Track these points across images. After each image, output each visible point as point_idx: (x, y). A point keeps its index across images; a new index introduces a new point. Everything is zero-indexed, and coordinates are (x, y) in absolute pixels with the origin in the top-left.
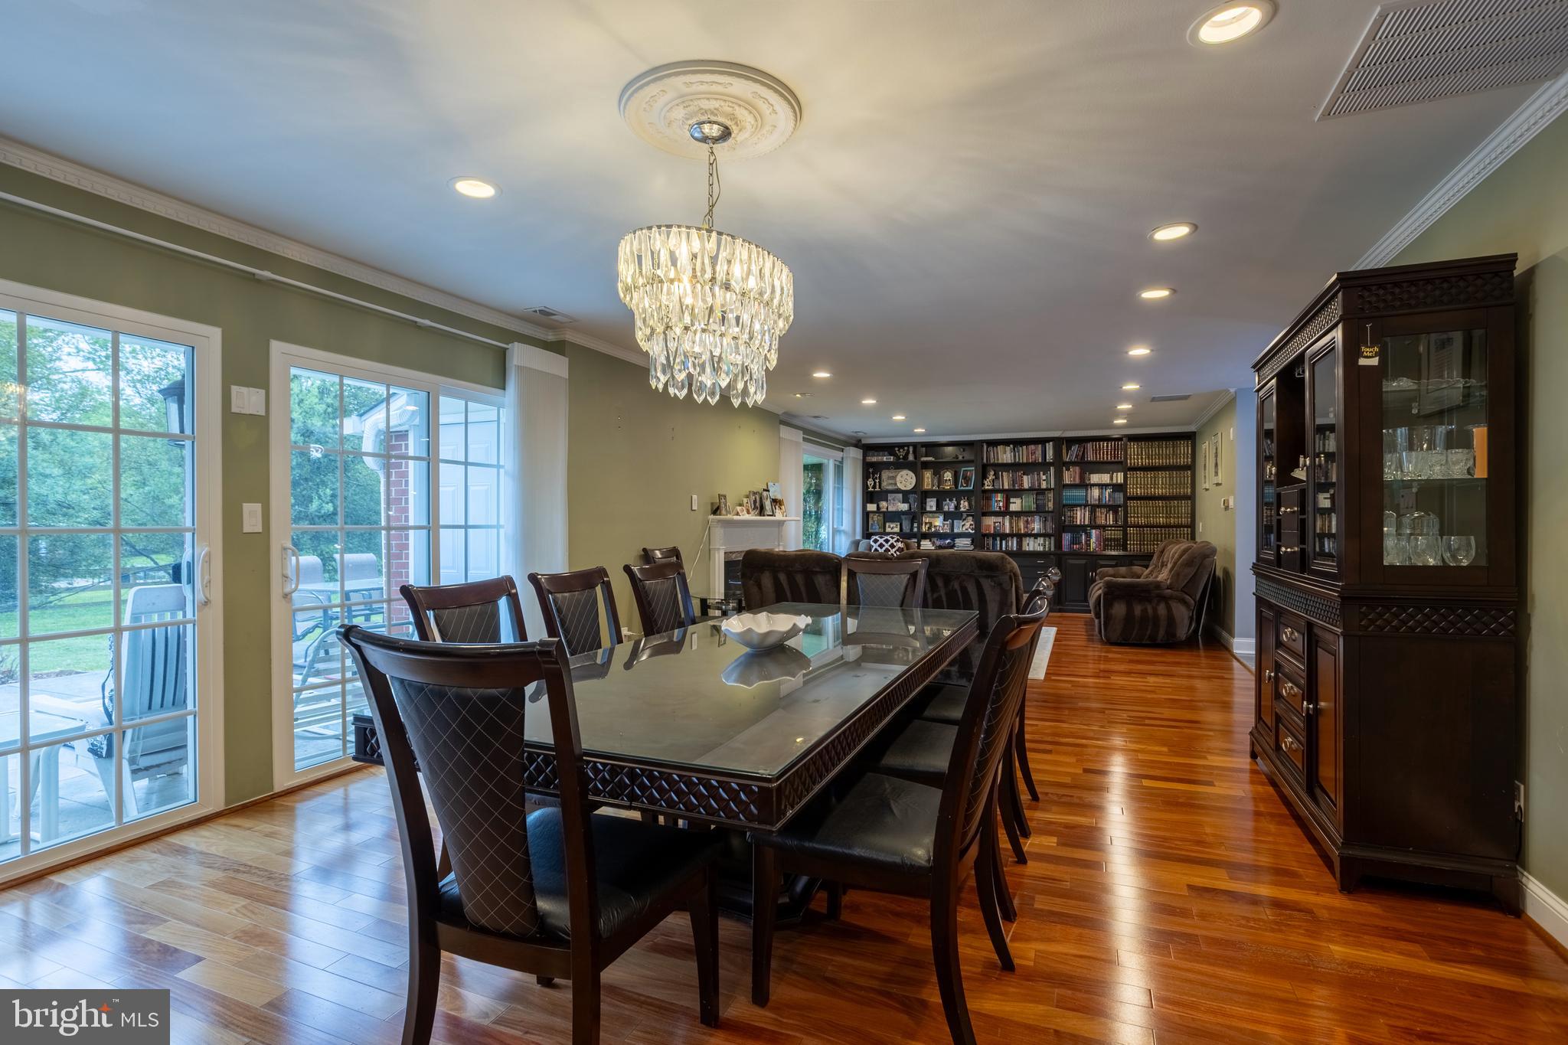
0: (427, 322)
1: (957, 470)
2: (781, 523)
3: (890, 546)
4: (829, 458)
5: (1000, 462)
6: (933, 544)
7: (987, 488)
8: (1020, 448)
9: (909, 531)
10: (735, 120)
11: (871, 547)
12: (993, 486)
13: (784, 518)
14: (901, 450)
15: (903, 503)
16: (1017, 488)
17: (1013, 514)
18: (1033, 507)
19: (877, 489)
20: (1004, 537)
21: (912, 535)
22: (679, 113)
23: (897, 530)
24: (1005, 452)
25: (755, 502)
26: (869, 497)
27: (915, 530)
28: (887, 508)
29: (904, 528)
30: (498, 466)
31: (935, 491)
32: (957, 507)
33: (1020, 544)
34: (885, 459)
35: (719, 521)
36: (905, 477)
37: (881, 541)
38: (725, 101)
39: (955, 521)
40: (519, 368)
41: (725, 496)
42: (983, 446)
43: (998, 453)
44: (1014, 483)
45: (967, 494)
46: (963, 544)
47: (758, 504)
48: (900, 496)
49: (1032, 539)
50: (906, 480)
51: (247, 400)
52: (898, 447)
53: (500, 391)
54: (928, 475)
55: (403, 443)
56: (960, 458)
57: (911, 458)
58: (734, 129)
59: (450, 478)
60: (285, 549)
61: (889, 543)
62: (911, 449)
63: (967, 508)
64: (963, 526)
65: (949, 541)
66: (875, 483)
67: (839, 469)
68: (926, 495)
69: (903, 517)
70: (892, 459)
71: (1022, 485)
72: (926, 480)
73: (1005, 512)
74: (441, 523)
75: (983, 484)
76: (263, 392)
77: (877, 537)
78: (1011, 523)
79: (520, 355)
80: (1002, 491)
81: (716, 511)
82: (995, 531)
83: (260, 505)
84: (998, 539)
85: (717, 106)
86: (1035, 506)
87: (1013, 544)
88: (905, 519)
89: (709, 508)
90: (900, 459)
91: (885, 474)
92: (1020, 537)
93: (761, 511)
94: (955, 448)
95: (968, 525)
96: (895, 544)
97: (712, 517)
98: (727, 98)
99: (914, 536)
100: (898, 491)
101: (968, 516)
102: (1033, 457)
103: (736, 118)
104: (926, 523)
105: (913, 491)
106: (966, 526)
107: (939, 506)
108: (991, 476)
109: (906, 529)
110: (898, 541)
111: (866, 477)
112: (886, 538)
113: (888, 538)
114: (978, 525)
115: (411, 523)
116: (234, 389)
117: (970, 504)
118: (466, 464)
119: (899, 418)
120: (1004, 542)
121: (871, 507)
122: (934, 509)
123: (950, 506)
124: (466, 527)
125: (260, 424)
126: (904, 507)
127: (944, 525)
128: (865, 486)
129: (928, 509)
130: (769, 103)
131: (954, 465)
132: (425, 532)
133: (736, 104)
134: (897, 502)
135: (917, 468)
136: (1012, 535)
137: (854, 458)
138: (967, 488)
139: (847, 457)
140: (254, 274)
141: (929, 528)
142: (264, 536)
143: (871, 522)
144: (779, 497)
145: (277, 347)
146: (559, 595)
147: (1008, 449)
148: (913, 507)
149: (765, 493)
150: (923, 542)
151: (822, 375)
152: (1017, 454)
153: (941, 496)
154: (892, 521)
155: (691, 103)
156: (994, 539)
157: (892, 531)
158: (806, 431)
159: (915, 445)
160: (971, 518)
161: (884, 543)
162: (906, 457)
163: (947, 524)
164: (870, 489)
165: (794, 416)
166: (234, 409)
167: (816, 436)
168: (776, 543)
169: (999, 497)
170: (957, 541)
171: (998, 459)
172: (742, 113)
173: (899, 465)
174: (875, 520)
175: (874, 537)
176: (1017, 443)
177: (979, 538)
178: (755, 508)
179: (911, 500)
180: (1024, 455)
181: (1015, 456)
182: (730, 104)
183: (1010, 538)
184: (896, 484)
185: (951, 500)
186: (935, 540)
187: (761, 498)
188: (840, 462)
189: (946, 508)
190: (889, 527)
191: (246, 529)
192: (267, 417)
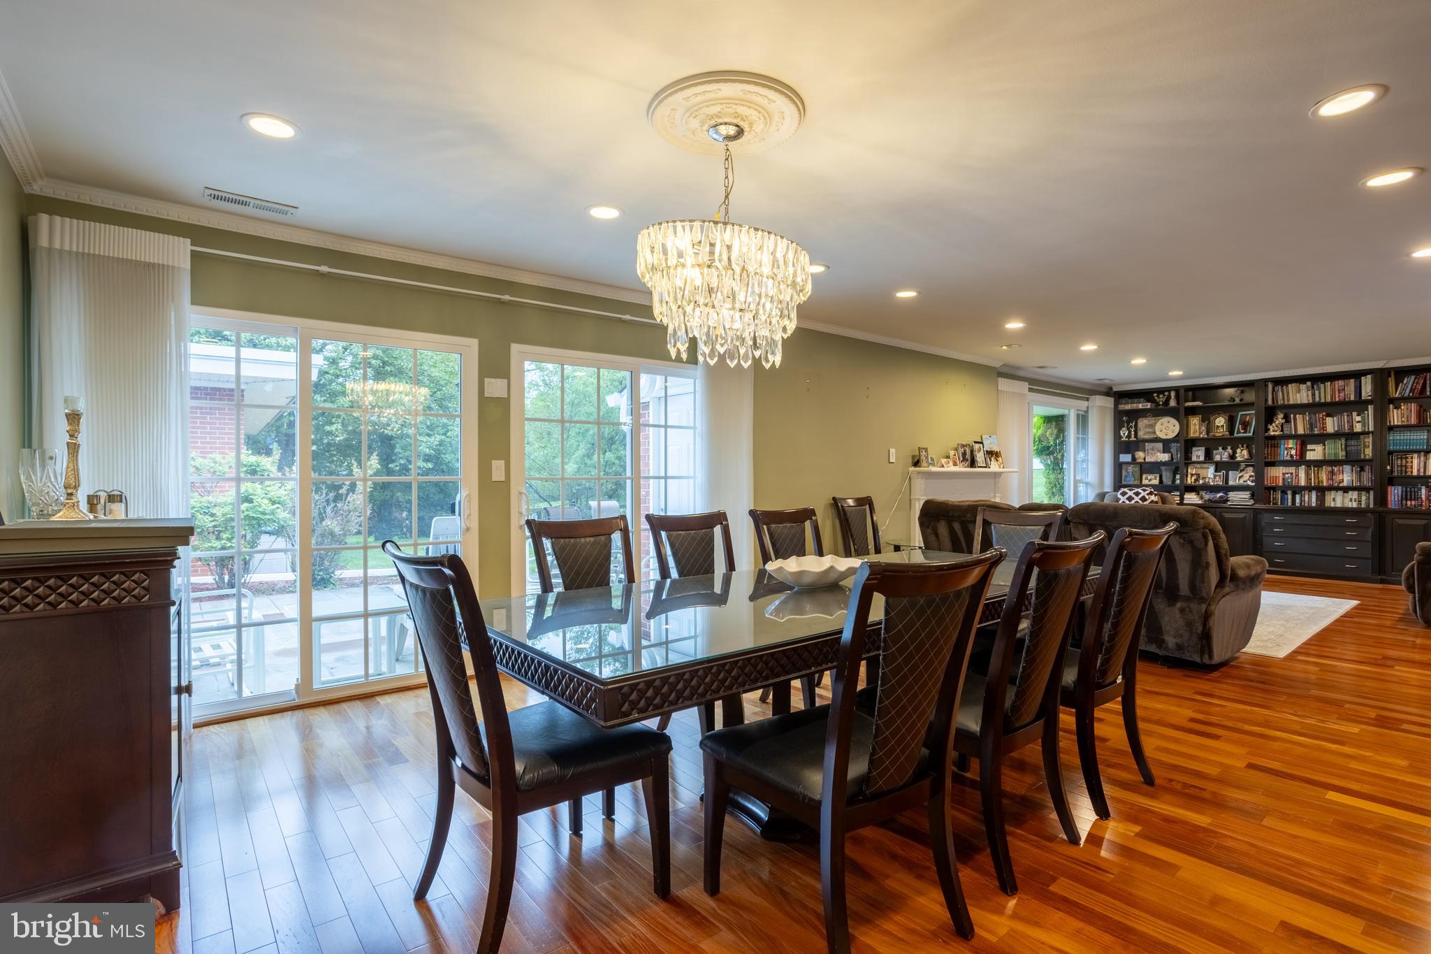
0: (628, 317)
1: (1233, 414)
2: (996, 475)
3: (1141, 499)
4: (1070, 408)
5: (1291, 402)
6: (1202, 498)
7: (1272, 433)
8: (1322, 385)
9: (1170, 483)
10: (740, 117)
11: (1118, 499)
12: (1282, 430)
13: (1001, 470)
14: (1161, 396)
15: (1164, 452)
16: (1316, 432)
17: (1310, 464)
18: (1341, 455)
19: (1133, 438)
20: (1297, 490)
21: (1170, 489)
22: (695, 124)
23: (1156, 482)
24: (1299, 391)
25: (964, 454)
26: (1122, 446)
27: (1178, 482)
28: (1145, 459)
29: (1164, 479)
30: (694, 428)
31: (1203, 439)
32: (1233, 456)
33: (1321, 499)
34: (1140, 406)
35: (919, 473)
36: (1166, 424)
37: (1130, 493)
38: (722, 104)
39: (1230, 472)
41: (926, 450)
42: (1266, 386)
43: (1288, 393)
44: (1312, 426)
45: (1246, 442)
46: (1239, 498)
47: (968, 456)
48: (1160, 445)
49: (1340, 493)
50: (1167, 428)
51: (495, 388)
52: (1156, 392)
53: (693, 366)
54: (1195, 422)
55: (646, 412)
56: (1237, 401)
57: (1173, 403)
58: (744, 125)
60: (521, 493)
61: (1142, 496)
62: (1173, 394)
63: (1246, 457)
64: (1240, 477)
65: (1221, 494)
66: (1130, 432)
67: (1083, 419)
68: (1190, 444)
69: (1163, 468)
70: (1149, 405)
71: (1324, 428)
72: (1192, 427)
73: (1301, 460)
74: (642, 474)
75: (1267, 430)
76: (506, 381)
77: (1126, 490)
78: (1307, 474)
80: (1296, 437)
81: (917, 463)
82: (1284, 484)
83: (503, 461)
84: (1289, 493)
85: (719, 109)
86: (1344, 453)
87: (1312, 499)
88: (1166, 470)
89: (910, 461)
90: (1160, 405)
91: (1143, 423)
92: (1322, 491)
93: (973, 463)
94: (1236, 389)
95: (1246, 476)
96: (1147, 497)
97: (912, 469)
98: (723, 101)
99: (1176, 488)
100: (1157, 440)
101: (1247, 466)
102: (1342, 395)
103: (741, 115)
104: (1192, 475)
105: (1175, 440)
106: (1246, 477)
107: (1209, 456)
108: (1280, 419)
109: (1167, 481)
110: (1151, 493)
111: (1118, 425)
112: (1136, 490)
113: (1140, 490)
114: (1259, 477)
116: (487, 380)
117: (1250, 453)
118: (666, 427)
119: (1139, 361)
120: (1298, 497)
121: (1126, 458)
122: (1202, 459)
123: (1222, 455)
124: (678, 478)
125: (503, 404)
126: (1165, 457)
127: (1215, 476)
128: (1117, 436)
129: (1194, 459)
130: (761, 95)
131: (1230, 410)
133: (732, 103)
134: (1156, 452)
135: (1181, 414)
136: (1309, 488)
137: (1101, 407)
138: (1245, 435)
139: (1092, 406)
140: (500, 299)
141: (1196, 480)
142: (506, 484)
143: (1124, 473)
144: (995, 449)
145: (515, 348)
147: (1303, 387)
148: (1174, 457)
149: (977, 446)
150: (1187, 496)
151: (1014, 325)
152: (1317, 392)
153: (1211, 445)
154: (1151, 472)
155: (697, 113)
156: (1284, 492)
157: (1150, 483)
158: (1032, 381)
159: (1177, 389)
160: (1251, 469)
161: (1134, 496)
162: (1167, 402)
163: (1220, 476)
164: (1124, 439)
165: (1018, 368)
166: (486, 395)
167: (1044, 385)
168: (992, 495)
169: (1291, 443)
170: (1232, 495)
171: (1288, 400)
172: (742, 110)
173: (1161, 411)
174: (1130, 473)
175: (1123, 490)
176: (1316, 380)
177: (1262, 491)
178: (964, 459)
179: (1173, 450)
180: (1326, 393)
181: (1313, 395)
182: (728, 106)
183: (1307, 492)
184: (1154, 433)
185: (1224, 449)
186: (1203, 493)
187: (972, 452)
188: (1085, 412)
189: (1217, 458)
190: (1146, 479)
191: (494, 479)
192: (508, 399)
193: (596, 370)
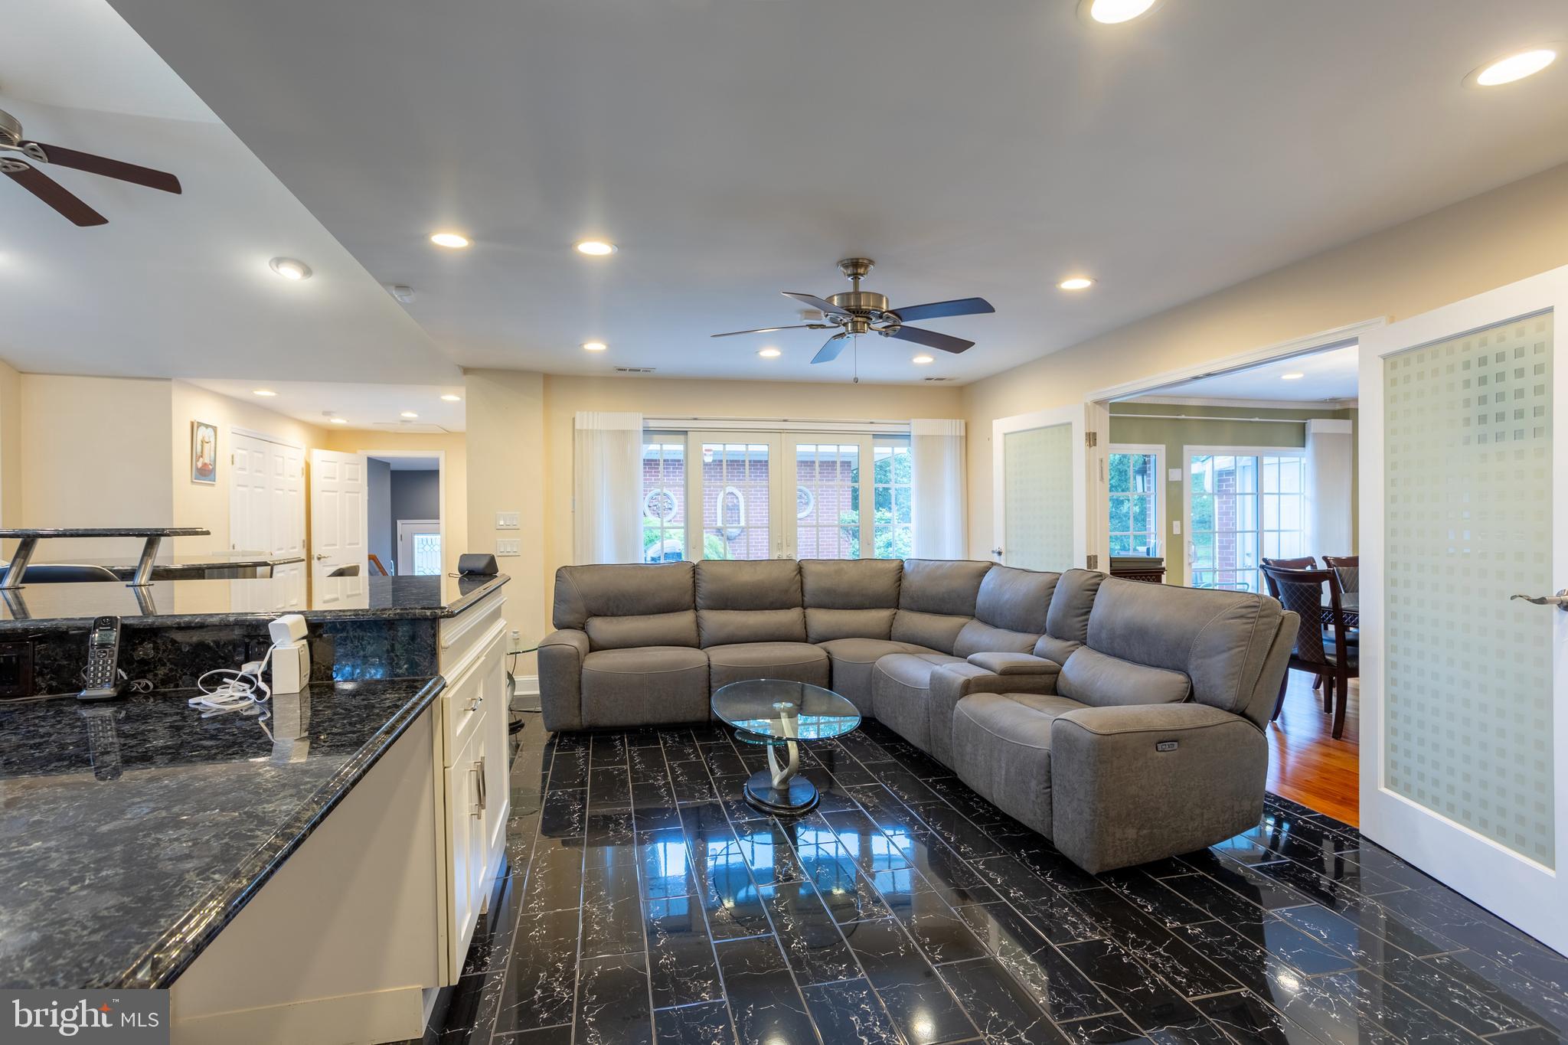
0: (1257, 419)
30: (1300, 494)
40: (1315, 434)
51: (1175, 475)
53: (1302, 448)
59: (1269, 503)
60: (1189, 542)
74: (1265, 529)
76: (1180, 470)
79: (1315, 426)
83: (1180, 523)
115: (1238, 530)
116: (1170, 470)
118: (1279, 494)
124: (1279, 531)
125: (1179, 485)
132: (1256, 534)
142: (1181, 536)
145: (1186, 448)
146: (1340, 568)
166: (1170, 480)
191: (1175, 533)
192: (1182, 481)
193: (1233, 457)
